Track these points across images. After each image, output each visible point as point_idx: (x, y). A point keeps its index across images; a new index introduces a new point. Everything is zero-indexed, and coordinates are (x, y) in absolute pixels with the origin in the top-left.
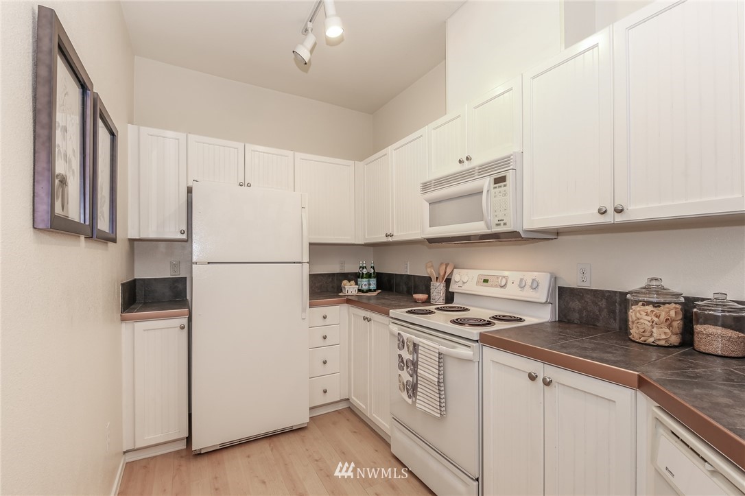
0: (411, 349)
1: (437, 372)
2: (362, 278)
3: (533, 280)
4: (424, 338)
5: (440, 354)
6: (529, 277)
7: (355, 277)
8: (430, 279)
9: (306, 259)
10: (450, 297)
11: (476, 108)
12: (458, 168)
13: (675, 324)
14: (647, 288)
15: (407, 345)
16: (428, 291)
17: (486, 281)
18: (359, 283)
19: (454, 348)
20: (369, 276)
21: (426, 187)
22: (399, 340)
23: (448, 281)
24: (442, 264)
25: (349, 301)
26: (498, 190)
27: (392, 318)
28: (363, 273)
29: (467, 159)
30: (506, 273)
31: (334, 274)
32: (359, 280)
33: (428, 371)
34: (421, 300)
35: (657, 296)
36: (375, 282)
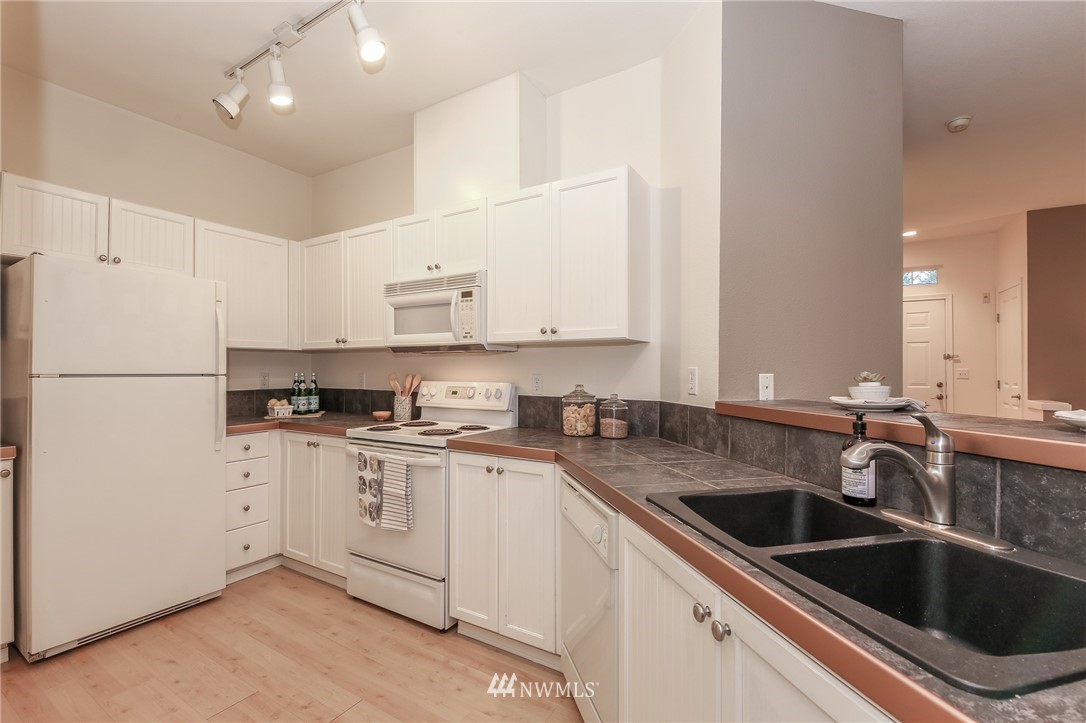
0: (375, 467)
1: (405, 484)
2: (299, 395)
3: (497, 390)
4: (390, 453)
5: (408, 466)
6: (493, 387)
7: (288, 394)
8: (393, 394)
9: (223, 370)
10: (416, 413)
11: (445, 216)
12: (426, 275)
13: (590, 419)
14: (575, 394)
15: (371, 464)
16: (390, 407)
17: (455, 393)
18: (293, 402)
19: (423, 457)
20: (309, 392)
21: (391, 289)
22: (360, 461)
23: (414, 395)
24: (407, 376)
25: (283, 425)
26: (466, 303)
27: (349, 438)
28: (299, 389)
29: (436, 267)
30: (475, 384)
31: (251, 392)
32: (293, 398)
33: (394, 486)
34: (382, 417)
35: (580, 399)
36: (317, 400)
